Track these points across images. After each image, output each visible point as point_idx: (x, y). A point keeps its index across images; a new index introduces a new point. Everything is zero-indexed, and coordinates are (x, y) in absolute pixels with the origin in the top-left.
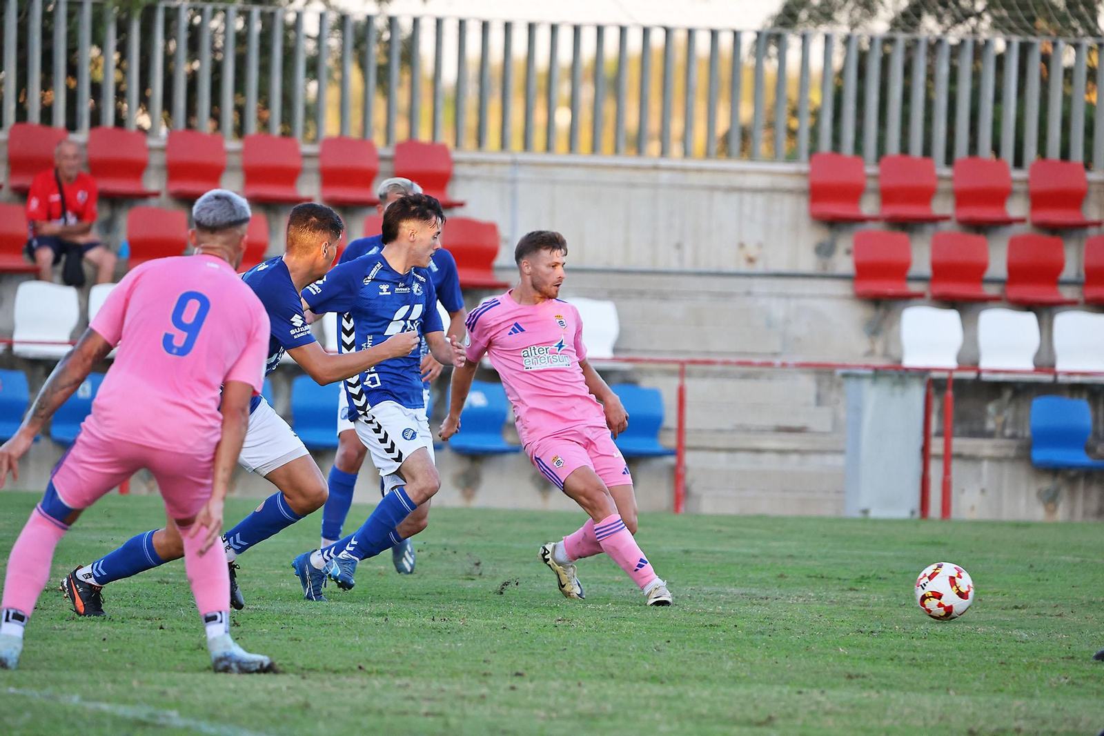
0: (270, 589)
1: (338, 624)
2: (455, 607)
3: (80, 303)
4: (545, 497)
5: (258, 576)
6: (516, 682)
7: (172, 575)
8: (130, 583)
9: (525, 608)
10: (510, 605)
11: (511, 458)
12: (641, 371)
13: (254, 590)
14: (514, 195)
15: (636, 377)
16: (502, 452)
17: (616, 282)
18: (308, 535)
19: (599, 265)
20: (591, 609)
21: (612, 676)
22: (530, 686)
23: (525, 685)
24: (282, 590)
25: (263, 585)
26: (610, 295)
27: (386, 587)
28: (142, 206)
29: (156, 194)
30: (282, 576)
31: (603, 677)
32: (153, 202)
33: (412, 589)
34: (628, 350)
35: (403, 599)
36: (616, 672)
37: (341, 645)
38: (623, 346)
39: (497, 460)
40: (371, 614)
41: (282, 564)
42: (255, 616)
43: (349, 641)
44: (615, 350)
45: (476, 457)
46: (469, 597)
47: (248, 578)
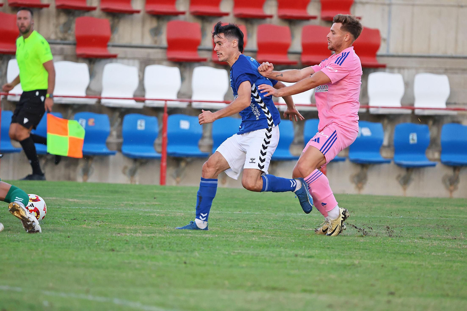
0: (246, 241)
1: (285, 262)
2: (353, 253)
3: (139, 76)
4: (405, 189)
5: (239, 234)
6: (391, 298)
7: (191, 232)
8: (167, 237)
9: (395, 254)
10: (385, 252)
11: (385, 166)
12: (463, 116)
13: (237, 241)
14: (390, 13)
15: (460, 119)
16: (380, 163)
17: (449, 63)
18: (267, 210)
19: (440, 54)
20: (433, 255)
21: (448, 295)
22: (400, 301)
23: (396, 300)
24: (253, 242)
25: (242, 238)
26: (446, 71)
27: (313, 241)
28: (175, 19)
29: (183, 13)
30: (253, 233)
31: (443, 296)
32: (181, 18)
33: (328, 242)
34: (455, 104)
35: (323, 248)
36: (450, 294)
37: (288, 275)
38: (453, 101)
39: (377, 167)
40: (304, 256)
41: (253, 227)
42: (238, 257)
43: (292, 272)
44: (447, 103)
45: (364, 165)
46: (361, 247)
47: (234, 234)
